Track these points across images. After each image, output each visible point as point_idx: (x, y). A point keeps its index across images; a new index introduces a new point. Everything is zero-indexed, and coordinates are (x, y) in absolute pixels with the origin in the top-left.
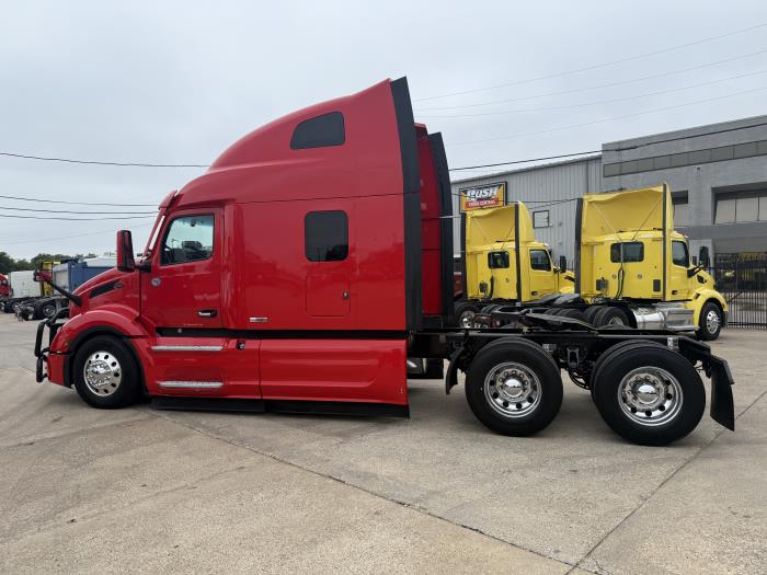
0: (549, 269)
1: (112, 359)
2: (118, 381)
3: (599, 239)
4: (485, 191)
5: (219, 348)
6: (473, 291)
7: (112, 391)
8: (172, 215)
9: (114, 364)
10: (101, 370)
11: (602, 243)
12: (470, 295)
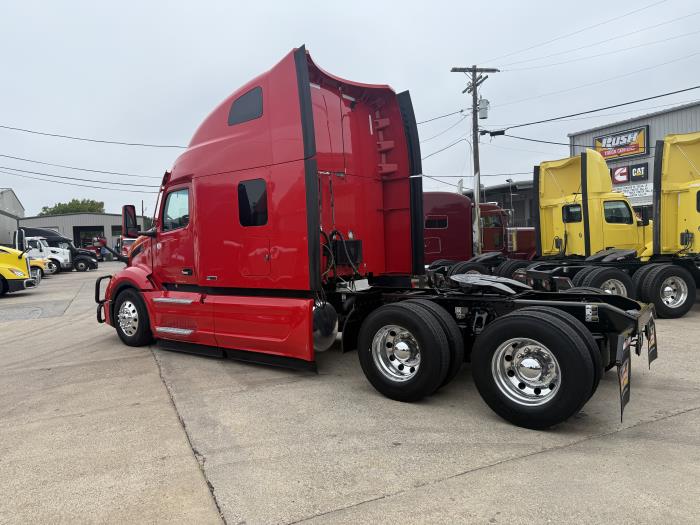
0: (630, 221)
1: (133, 307)
2: (136, 324)
3: (683, 186)
4: (623, 138)
5: (189, 301)
6: (548, 248)
7: (134, 332)
8: (169, 189)
9: (134, 311)
10: (127, 316)
11: (687, 191)
12: (545, 250)
